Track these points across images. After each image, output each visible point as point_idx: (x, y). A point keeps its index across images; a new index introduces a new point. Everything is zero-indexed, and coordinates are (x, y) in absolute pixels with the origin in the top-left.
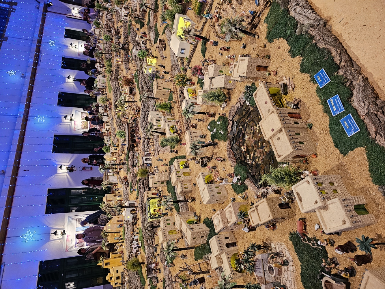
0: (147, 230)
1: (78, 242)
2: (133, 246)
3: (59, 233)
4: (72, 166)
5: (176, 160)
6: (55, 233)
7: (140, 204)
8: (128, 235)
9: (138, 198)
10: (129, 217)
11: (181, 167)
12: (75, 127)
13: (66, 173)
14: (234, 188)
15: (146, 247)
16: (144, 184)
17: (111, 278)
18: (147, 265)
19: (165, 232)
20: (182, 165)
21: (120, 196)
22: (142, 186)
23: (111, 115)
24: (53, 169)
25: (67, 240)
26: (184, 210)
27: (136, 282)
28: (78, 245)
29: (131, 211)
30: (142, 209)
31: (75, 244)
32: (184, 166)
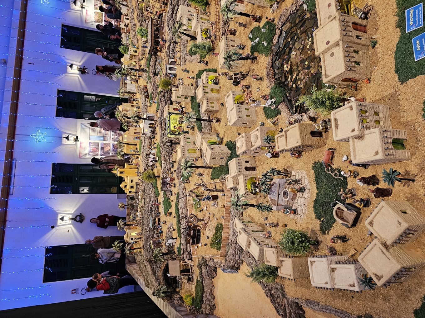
0: (165, 145)
1: (92, 150)
2: (150, 160)
3: (72, 138)
4: (84, 67)
5: (205, 72)
6: (67, 138)
7: (160, 119)
8: (145, 148)
9: (158, 112)
10: (146, 130)
11: (210, 82)
12: (87, 19)
13: (78, 74)
14: (265, 112)
15: (163, 162)
16: (166, 97)
17: (126, 186)
18: (163, 178)
19: (183, 150)
20: (211, 80)
21: (139, 107)
22: (163, 99)
23: (131, 5)
24: (63, 68)
25: (80, 147)
26: (207, 130)
27: (150, 193)
28: (92, 153)
29: (149, 124)
30: (161, 124)
31: (89, 152)
32: (213, 81)
